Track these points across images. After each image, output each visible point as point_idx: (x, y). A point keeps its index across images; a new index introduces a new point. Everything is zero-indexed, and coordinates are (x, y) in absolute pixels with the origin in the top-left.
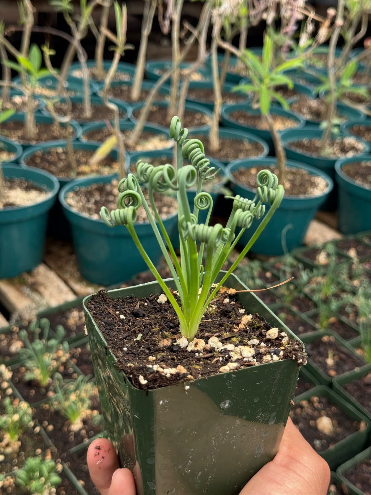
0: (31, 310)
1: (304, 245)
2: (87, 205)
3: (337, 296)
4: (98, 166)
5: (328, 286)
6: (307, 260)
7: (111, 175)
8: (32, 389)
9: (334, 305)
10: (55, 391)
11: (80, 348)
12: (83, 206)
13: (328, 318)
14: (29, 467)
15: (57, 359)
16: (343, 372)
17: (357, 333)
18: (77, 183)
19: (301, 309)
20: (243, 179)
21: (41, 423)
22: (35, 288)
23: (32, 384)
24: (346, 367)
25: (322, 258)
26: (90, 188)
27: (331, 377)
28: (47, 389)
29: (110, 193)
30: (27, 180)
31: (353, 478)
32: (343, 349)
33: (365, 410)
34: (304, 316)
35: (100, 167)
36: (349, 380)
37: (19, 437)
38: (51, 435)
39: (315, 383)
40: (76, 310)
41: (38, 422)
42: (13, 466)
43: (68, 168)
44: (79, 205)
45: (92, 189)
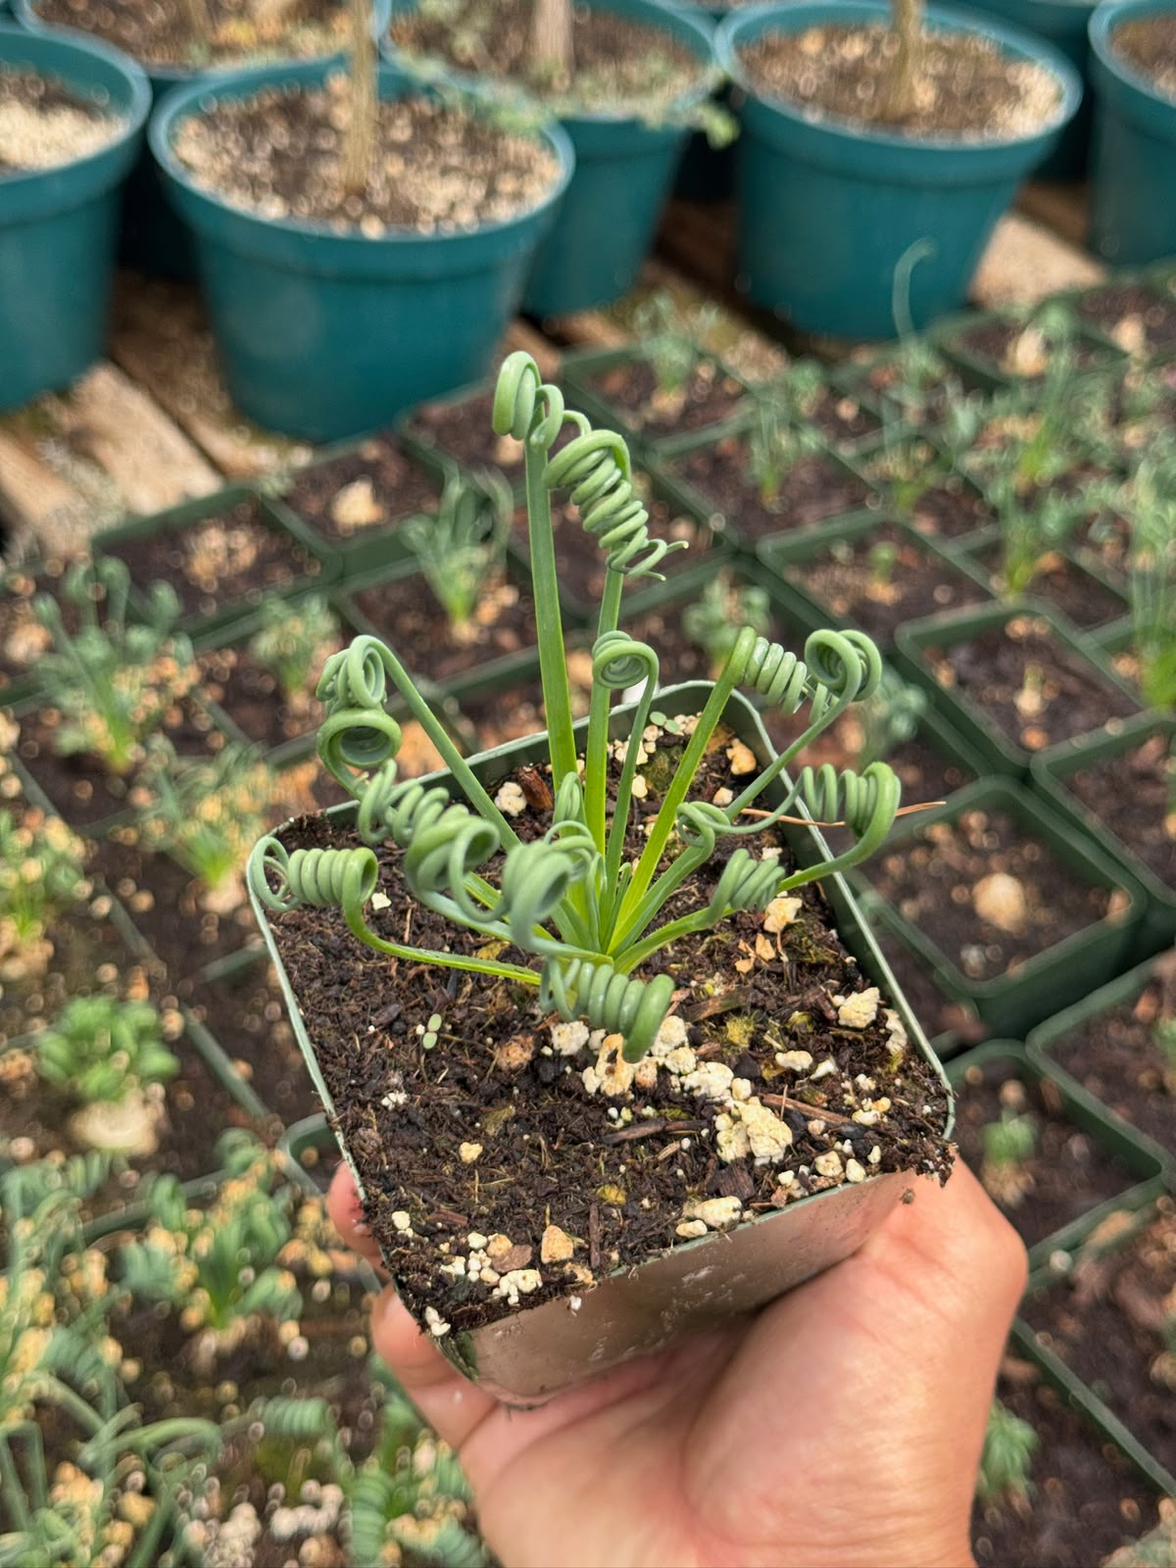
0: (74, 520)
1: (972, 305)
2: (245, 166)
3: (1065, 484)
4: (283, 23)
5: (1041, 447)
6: (978, 361)
7: (326, 55)
8: (82, 778)
9: (1054, 517)
10: (153, 788)
11: (234, 649)
12: (234, 168)
13: (1033, 554)
14: (78, 1025)
15: (161, 686)
16: (1069, 735)
17: (1123, 605)
18: (212, 86)
19: (947, 530)
20: (777, 71)
21: (112, 886)
22: (81, 445)
23: (83, 764)
24: (1079, 719)
25: (1026, 354)
26: (255, 105)
27: (1030, 751)
28: (131, 778)
29: (323, 123)
30: (43, 74)
31: (1076, 1062)
32: (1074, 663)
33: (1129, 855)
34: (952, 551)
35: (289, 28)
36: (1084, 761)
37: (48, 930)
38: (145, 923)
39: (977, 770)
40: (216, 525)
41: (103, 882)
42: (29, 1015)
43: (180, 28)
44: (218, 167)
45: (261, 106)
